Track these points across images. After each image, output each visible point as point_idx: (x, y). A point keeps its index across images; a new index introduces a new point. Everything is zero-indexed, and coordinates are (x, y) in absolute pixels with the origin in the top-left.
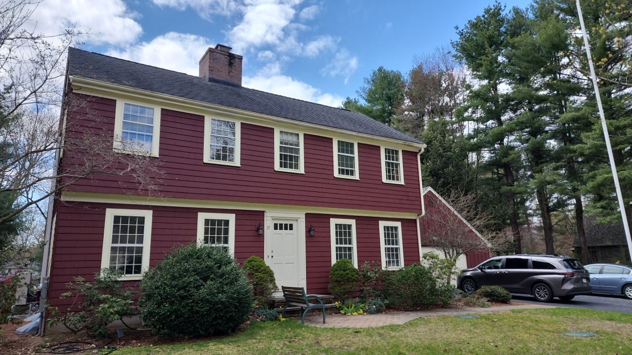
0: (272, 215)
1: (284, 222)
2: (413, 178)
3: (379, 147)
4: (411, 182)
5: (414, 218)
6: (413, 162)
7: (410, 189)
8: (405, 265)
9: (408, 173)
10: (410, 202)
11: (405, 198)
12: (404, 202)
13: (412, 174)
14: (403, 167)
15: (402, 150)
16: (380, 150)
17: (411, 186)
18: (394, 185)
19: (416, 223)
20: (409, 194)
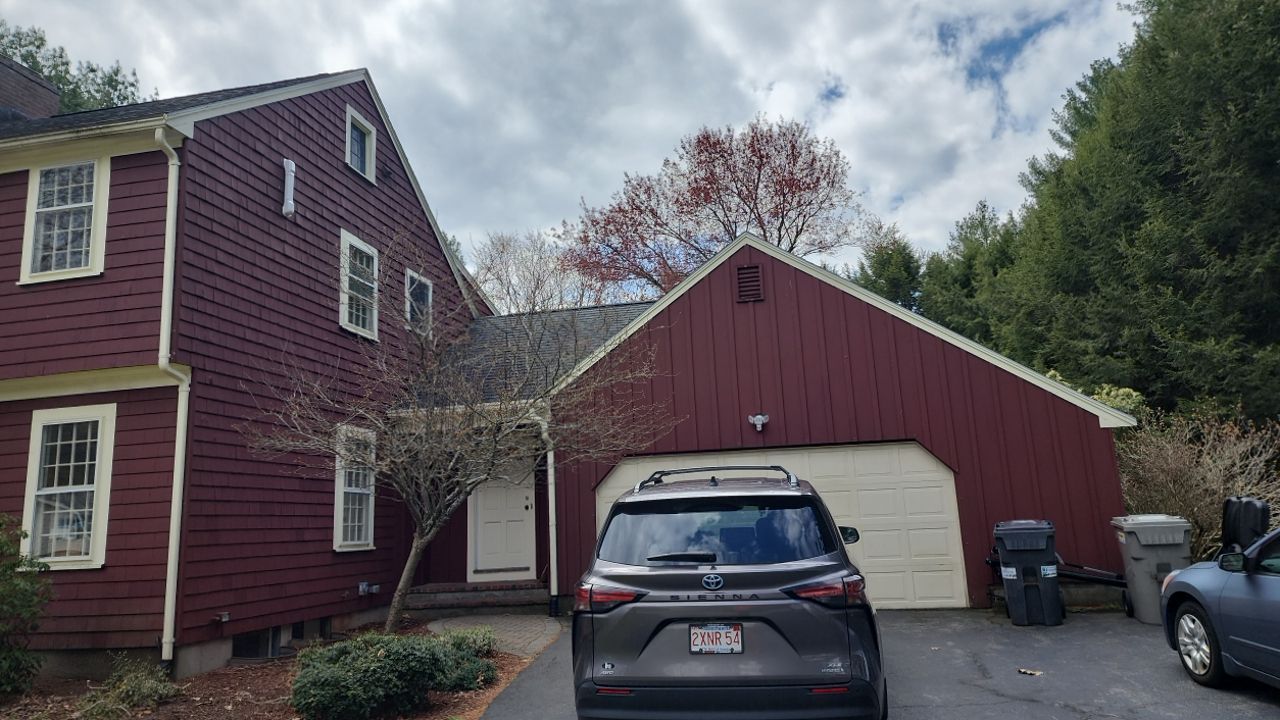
2: (141, 244)
3: (28, 171)
4: (134, 259)
5: (172, 382)
6: (152, 187)
7: (126, 288)
8: (108, 550)
9: (125, 232)
10: (117, 332)
11: (101, 319)
12: (94, 334)
13: (139, 230)
14: (110, 213)
15: (112, 158)
16: (26, 184)
17: (131, 273)
18: (65, 285)
19: (177, 398)
20: (121, 303)
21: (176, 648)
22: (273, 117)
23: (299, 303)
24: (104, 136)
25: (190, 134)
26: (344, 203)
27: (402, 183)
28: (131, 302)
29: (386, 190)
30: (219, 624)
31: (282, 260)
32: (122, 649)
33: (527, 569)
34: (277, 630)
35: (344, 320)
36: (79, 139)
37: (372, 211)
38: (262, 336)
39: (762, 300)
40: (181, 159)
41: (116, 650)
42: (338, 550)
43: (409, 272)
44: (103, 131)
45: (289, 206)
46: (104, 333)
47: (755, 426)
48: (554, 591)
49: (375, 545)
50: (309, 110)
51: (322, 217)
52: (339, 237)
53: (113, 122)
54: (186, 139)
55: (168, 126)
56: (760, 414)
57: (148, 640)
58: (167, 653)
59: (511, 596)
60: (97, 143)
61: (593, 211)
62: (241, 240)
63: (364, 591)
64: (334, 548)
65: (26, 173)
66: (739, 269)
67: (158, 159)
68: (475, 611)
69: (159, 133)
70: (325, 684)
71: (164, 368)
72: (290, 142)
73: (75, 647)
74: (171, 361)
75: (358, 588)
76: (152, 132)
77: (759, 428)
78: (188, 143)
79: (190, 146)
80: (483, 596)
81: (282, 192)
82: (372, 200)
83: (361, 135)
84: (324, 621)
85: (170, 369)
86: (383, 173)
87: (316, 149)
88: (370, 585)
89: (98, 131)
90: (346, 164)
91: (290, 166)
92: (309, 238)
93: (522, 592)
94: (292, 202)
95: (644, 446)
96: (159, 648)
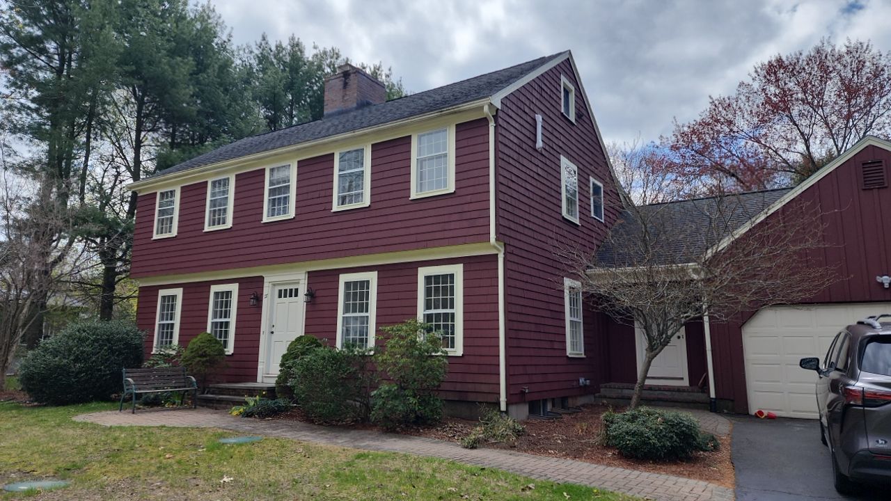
0: (273, 279)
1: (288, 287)
2: (476, 173)
3: (410, 136)
4: (471, 182)
5: (495, 252)
6: (480, 140)
7: (468, 199)
8: (465, 346)
9: (466, 167)
10: (465, 224)
11: (456, 217)
12: (453, 225)
13: (474, 165)
14: (456, 157)
15: (456, 125)
16: (410, 143)
17: (471, 190)
18: (434, 199)
19: (497, 261)
20: (466, 208)
21: (507, 405)
22: (531, 90)
23: (545, 203)
24: (455, 112)
25: (499, 106)
26: (562, 138)
27: (587, 121)
28: (473, 207)
29: (580, 127)
30: (523, 393)
31: (536, 177)
32: (483, 402)
33: (682, 379)
34: (545, 401)
35: (564, 213)
36: (441, 116)
37: (574, 141)
38: (531, 224)
39: (886, 187)
40: (496, 122)
41: (480, 403)
42: (570, 356)
43: (592, 179)
44: (456, 110)
45: (539, 144)
46: (458, 225)
47: (882, 284)
48: (713, 395)
49: (585, 355)
50: (546, 82)
51: (553, 148)
52: (560, 160)
53: (460, 104)
54: (498, 109)
55: (491, 103)
56: (887, 275)
57: (491, 399)
58: (503, 407)
59: (677, 396)
60: (450, 116)
61: (683, 126)
62: (520, 167)
63: (583, 383)
64: (568, 354)
65: (410, 137)
66: (863, 164)
67: (484, 122)
68: (653, 403)
69: (486, 109)
70: (634, 434)
71: (492, 245)
72: (538, 103)
73: (450, 399)
74: (497, 240)
75: (579, 381)
76: (482, 108)
77: (887, 286)
78: (499, 111)
79: (500, 114)
80: (656, 394)
81: (536, 136)
82: (573, 134)
83: (567, 92)
84: (564, 400)
85: (496, 245)
86: (579, 116)
87: (548, 105)
88: (585, 380)
89: (452, 110)
90: (562, 114)
91: (539, 118)
92: (548, 162)
93: (685, 394)
94: (540, 141)
95: (802, 296)
96: (498, 404)
